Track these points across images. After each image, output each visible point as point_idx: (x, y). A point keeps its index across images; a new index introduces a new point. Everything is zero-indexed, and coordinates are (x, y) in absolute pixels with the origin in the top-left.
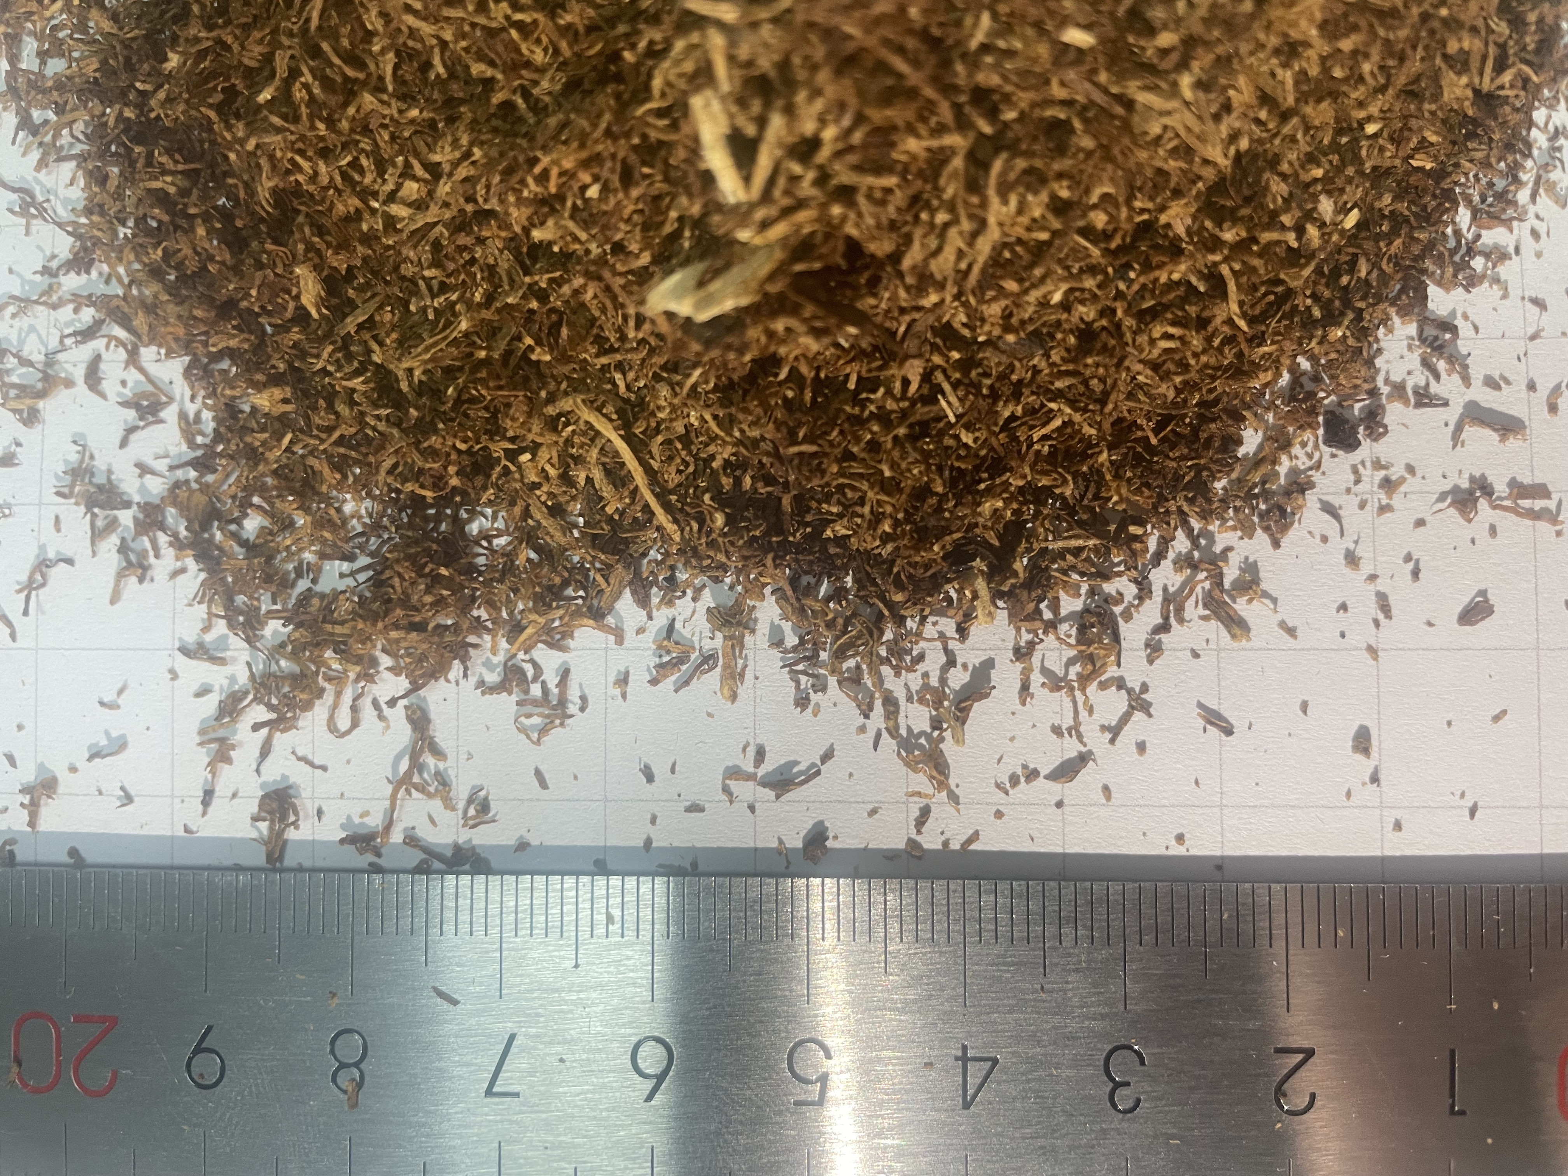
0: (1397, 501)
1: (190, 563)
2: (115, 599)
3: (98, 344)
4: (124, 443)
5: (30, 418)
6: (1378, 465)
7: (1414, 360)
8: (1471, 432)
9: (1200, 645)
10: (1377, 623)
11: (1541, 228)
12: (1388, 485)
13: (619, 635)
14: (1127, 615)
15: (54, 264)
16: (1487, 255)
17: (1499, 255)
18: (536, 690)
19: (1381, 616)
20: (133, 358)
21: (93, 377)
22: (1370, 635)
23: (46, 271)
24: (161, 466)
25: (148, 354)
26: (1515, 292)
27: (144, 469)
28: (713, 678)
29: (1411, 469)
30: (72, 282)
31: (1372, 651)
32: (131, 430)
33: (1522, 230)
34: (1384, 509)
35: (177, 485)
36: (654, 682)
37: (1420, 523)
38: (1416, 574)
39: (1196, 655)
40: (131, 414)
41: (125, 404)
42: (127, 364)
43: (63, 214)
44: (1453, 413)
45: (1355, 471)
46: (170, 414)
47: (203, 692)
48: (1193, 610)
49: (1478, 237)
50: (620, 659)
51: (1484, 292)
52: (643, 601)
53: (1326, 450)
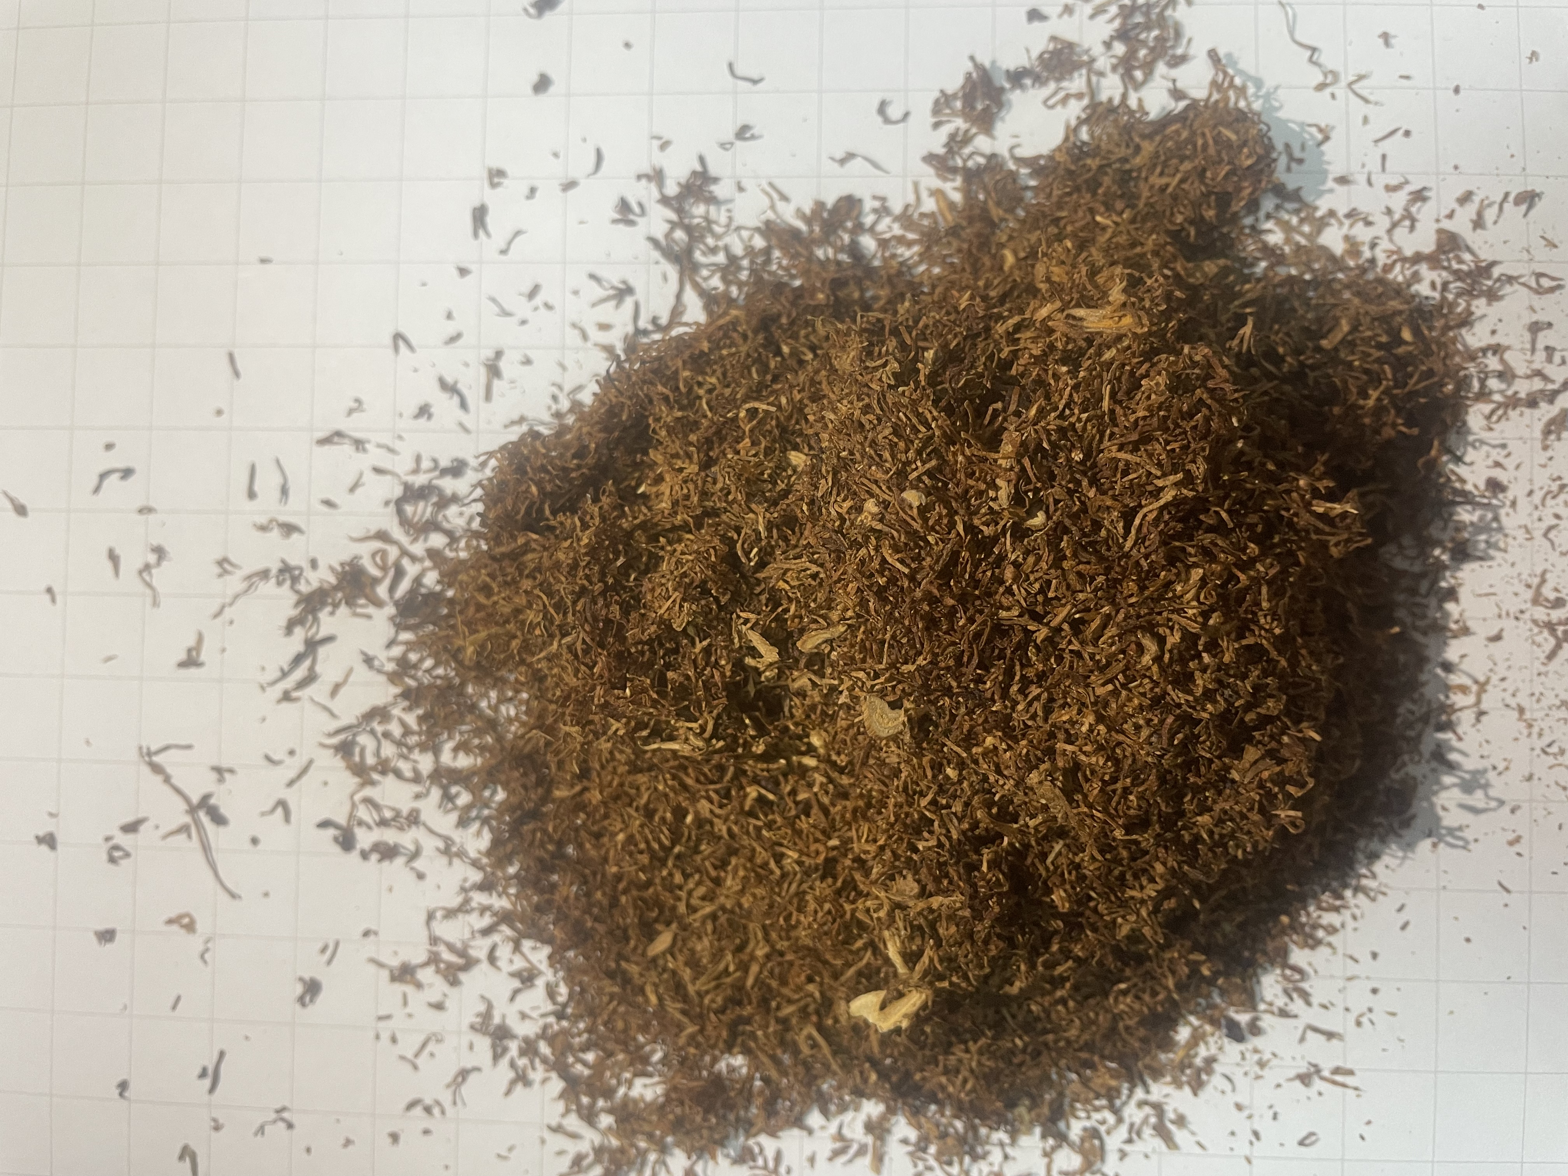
0: (1266, 1072)
1: (554, 1075)
2: (508, 1092)
3: (496, 938)
4: (512, 999)
5: (454, 982)
6: (1256, 1051)
7: (1278, 989)
8: (1310, 1034)
9: (1149, 1150)
10: (1251, 1143)
11: (1358, 912)
12: (1262, 1064)
13: (810, 1132)
14: (1108, 1132)
15: (467, 885)
16: (1324, 928)
17: (1332, 930)
18: (760, 1162)
19: (1254, 1139)
20: (517, 948)
21: (492, 959)
22: (1246, 1150)
23: (463, 890)
24: (535, 1014)
25: (527, 945)
26: (1340, 951)
27: (524, 1016)
28: (866, 1160)
29: (1274, 1055)
30: (479, 898)
31: (1249, 1161)
32: (516, 992)
33: (1347, 914)
34: (1258, 1077)
35: (545, 1027)
36: (831, 1159)
37: (1279, 1086)
38: (1275, 1117)
39: (1146, 1156)
40: (516, 984)
41: (513, 975)
42: (514, 952)
43: (473, 854)
44: (1300, 1023)
45: (1243, 1054)
46: (540, 982)
47: (561, 1153)
48: (1147, 1132)
49: (1319, 917)
50: (809, 1145)
51: (1323, 951)
52: (825, 1113)
53: (1226, 1040)
